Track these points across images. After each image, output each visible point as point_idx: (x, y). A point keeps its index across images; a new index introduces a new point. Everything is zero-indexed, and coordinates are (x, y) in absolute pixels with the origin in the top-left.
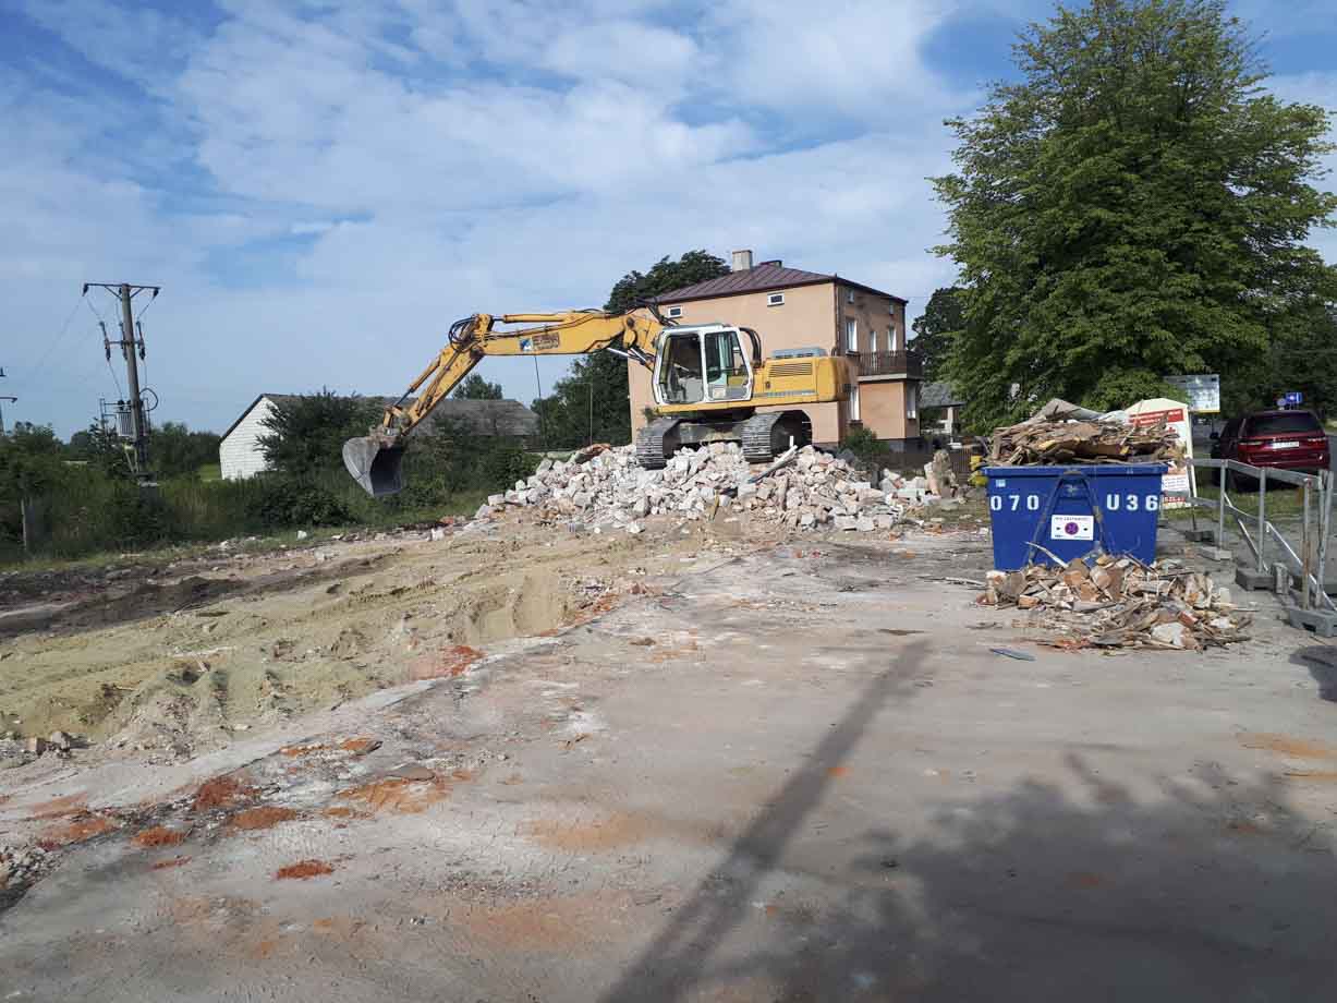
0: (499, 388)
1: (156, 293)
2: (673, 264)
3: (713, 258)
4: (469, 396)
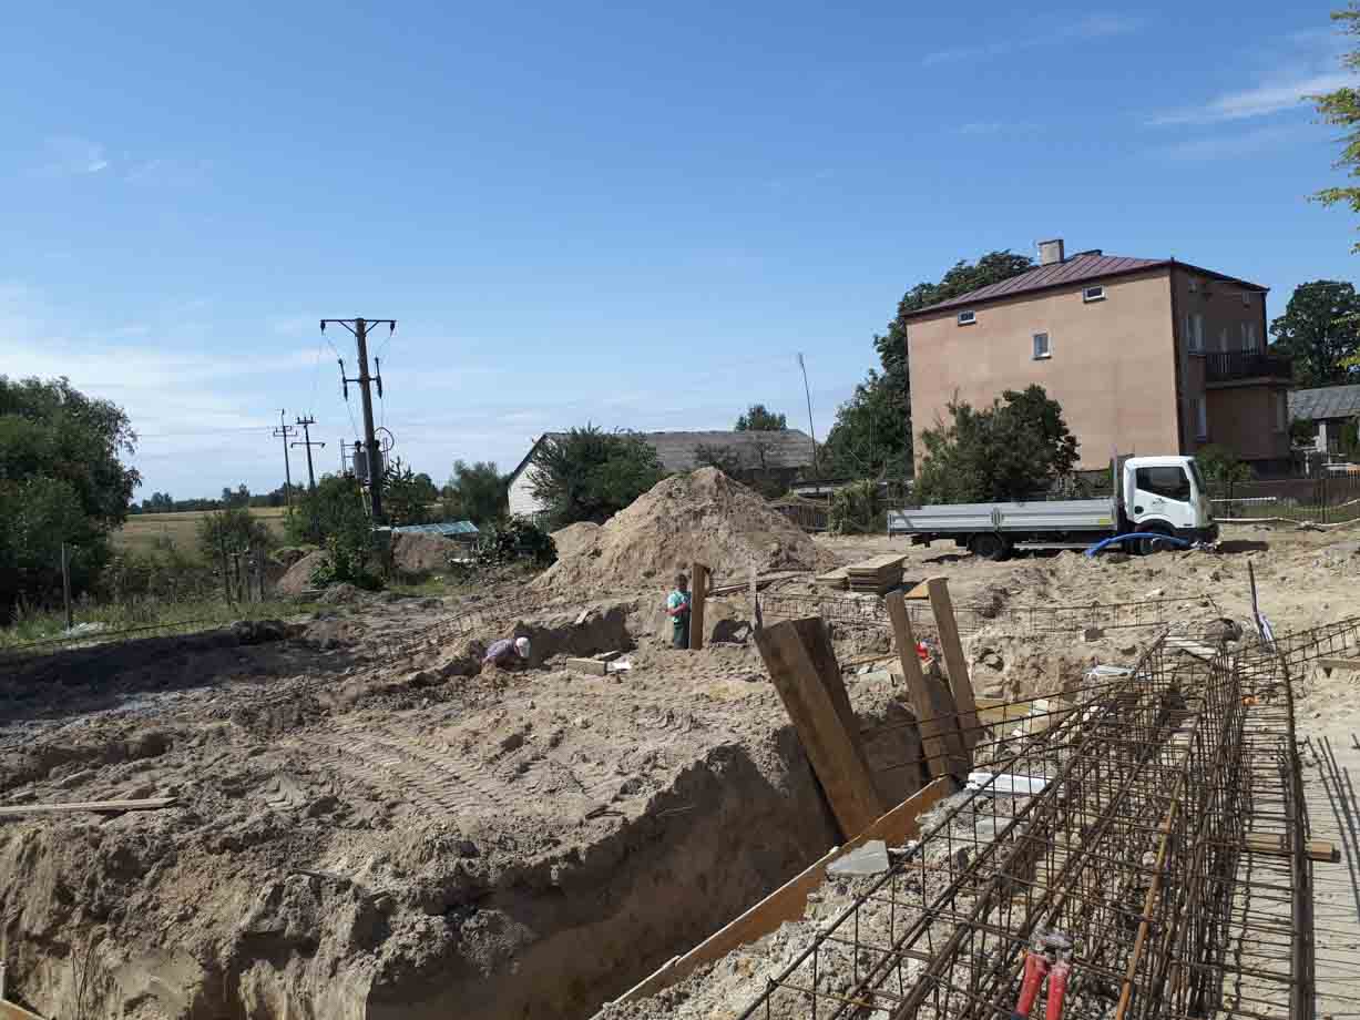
0: (782, 418)
1: (392, 327)
2: (970, 268)
3: (1019, 258)
4: (751, 428)
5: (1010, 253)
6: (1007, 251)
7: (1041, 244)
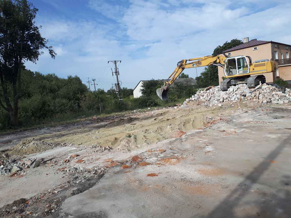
0: (188, 75)
1: (121, 62)
2: (229, 43)
3: (238, 40)
4: (181, 78)
5: (237, 39)
6: (236, 39)
7: (244, 38)
